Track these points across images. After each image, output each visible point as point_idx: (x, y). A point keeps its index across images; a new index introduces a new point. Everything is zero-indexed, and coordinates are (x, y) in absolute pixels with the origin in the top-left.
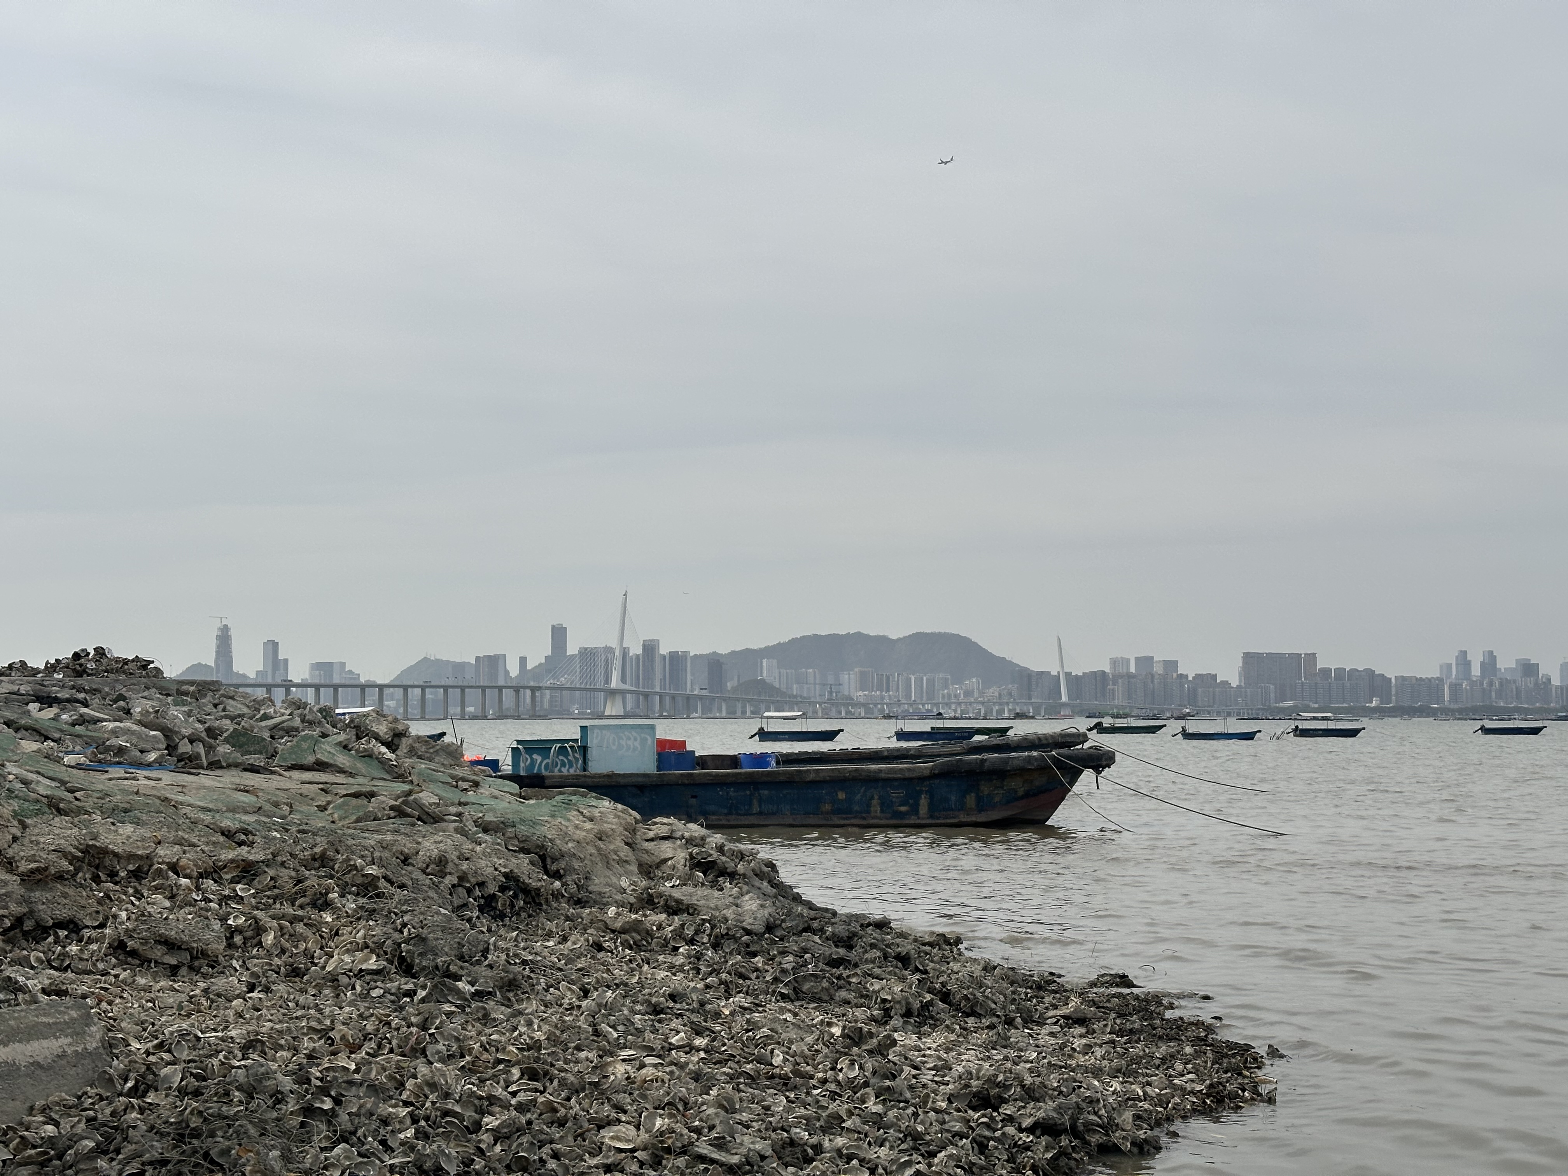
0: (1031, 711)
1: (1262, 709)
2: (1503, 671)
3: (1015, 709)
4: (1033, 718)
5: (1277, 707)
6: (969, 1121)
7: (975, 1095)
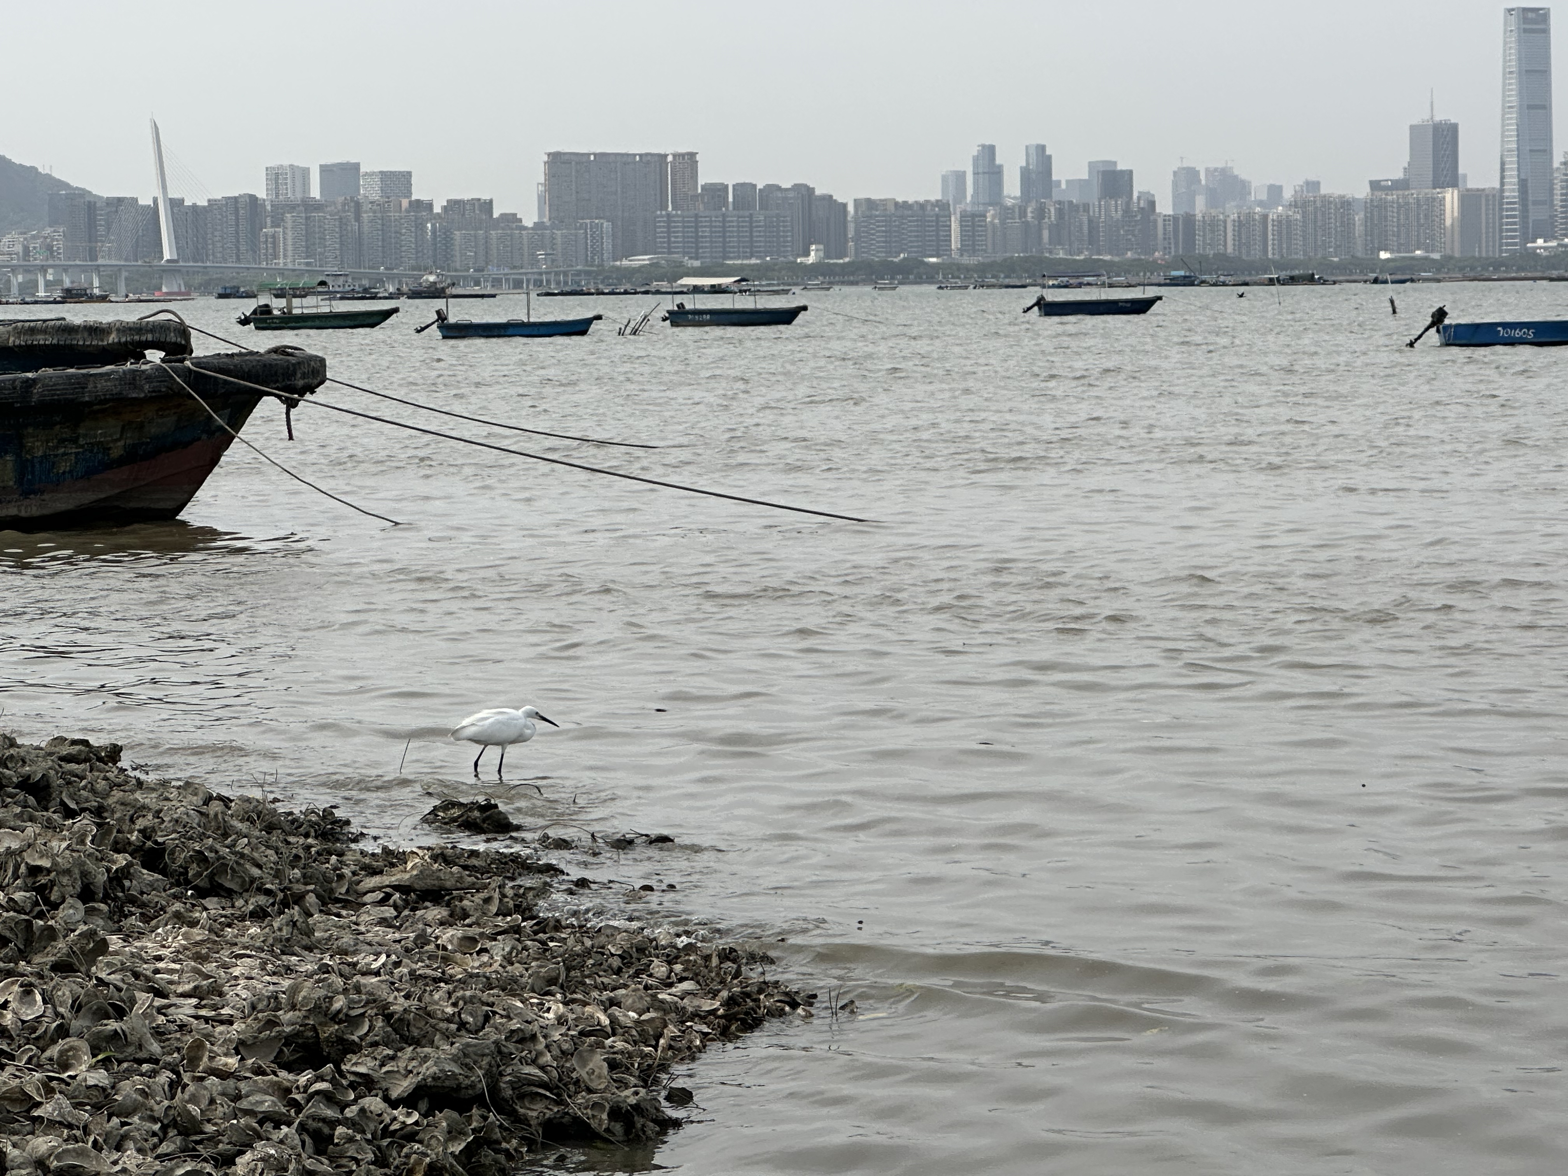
0: (96, 283)
1: (588, 273)
2: (1063, 186)
3: (61, 282)
4: (103, 299)
5: (618, 269)
6: (288, 1091)
7: (289, 1040)
